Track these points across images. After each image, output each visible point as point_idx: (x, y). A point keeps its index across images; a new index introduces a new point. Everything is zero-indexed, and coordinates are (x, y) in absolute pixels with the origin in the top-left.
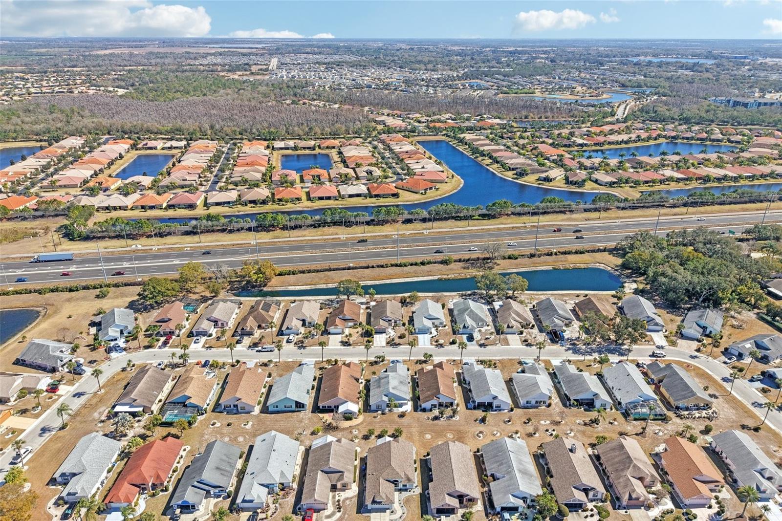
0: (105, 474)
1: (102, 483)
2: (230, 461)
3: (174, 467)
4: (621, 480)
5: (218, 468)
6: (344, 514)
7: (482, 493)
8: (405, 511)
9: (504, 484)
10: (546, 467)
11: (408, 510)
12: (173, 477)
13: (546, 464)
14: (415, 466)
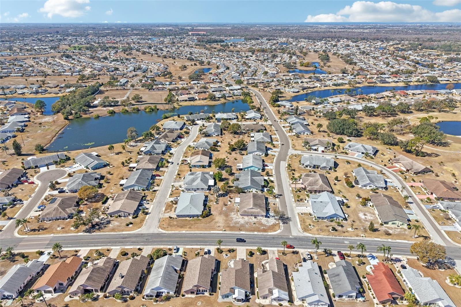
0: (410, 286)
1: (404, 281)
2: (336, 283)
3: (372, 290)
4: (107, 266)
5: (338, 275)
6: (260, 264)
7: (185, 271)
8: (228, 263)
9: (174, 263)
10: (140, 284)
11: (227, 264)
12: (367, 286)
13: (138, 286)
14: (220, 286)
